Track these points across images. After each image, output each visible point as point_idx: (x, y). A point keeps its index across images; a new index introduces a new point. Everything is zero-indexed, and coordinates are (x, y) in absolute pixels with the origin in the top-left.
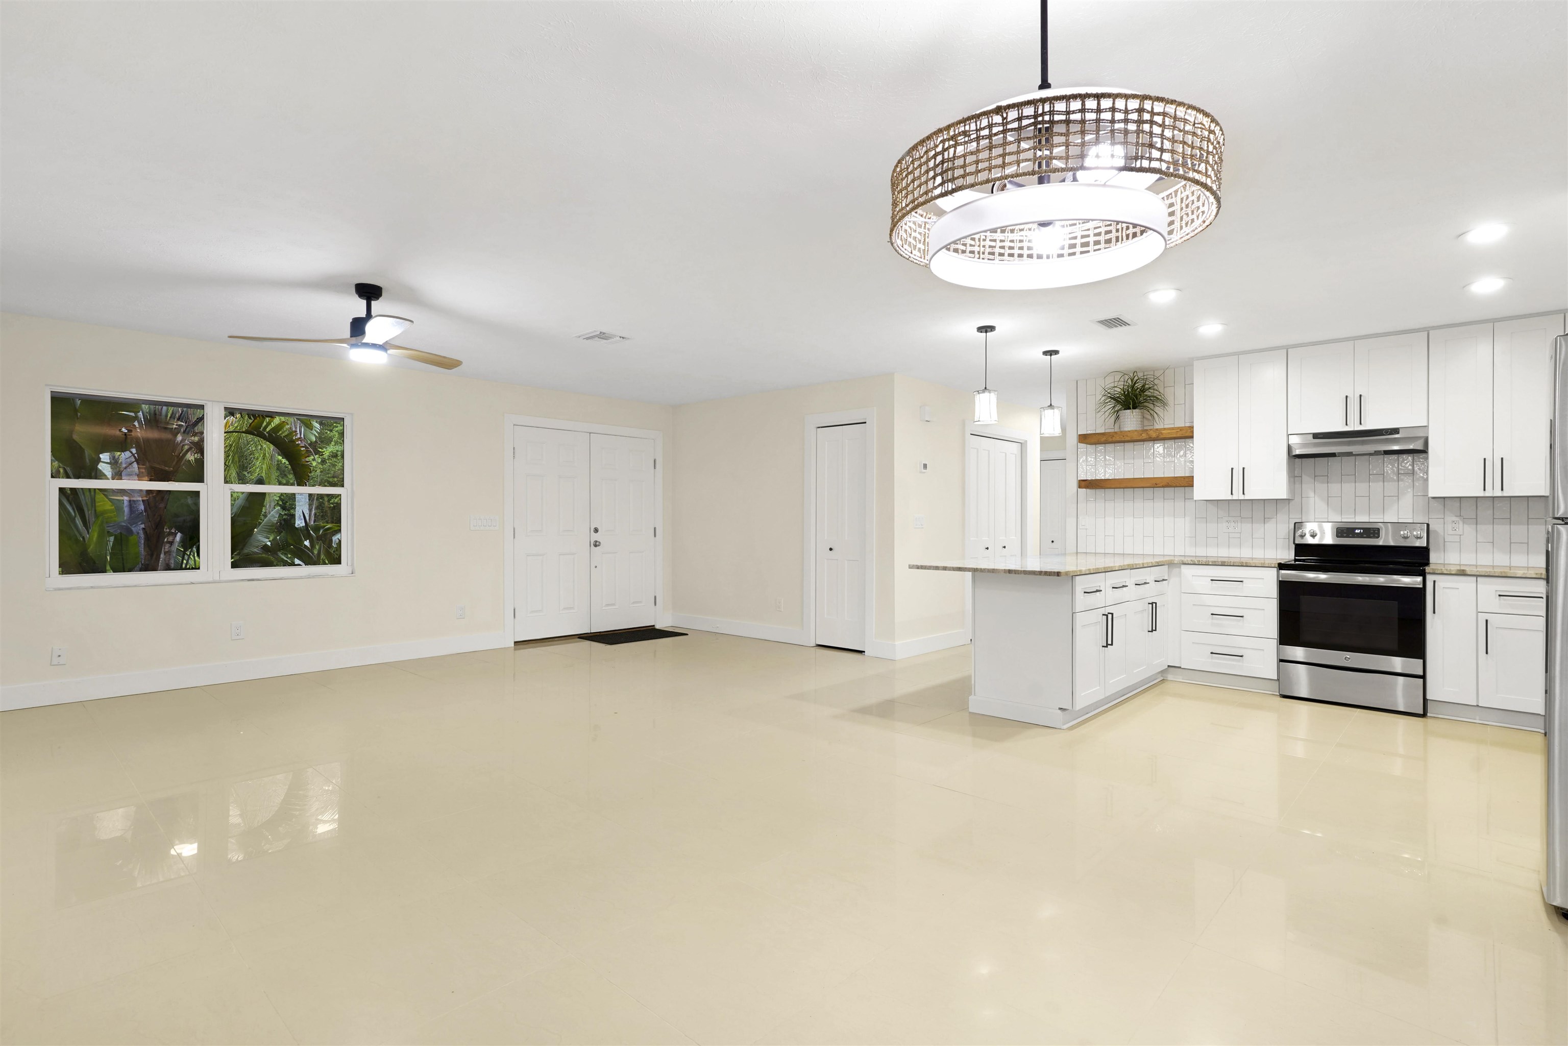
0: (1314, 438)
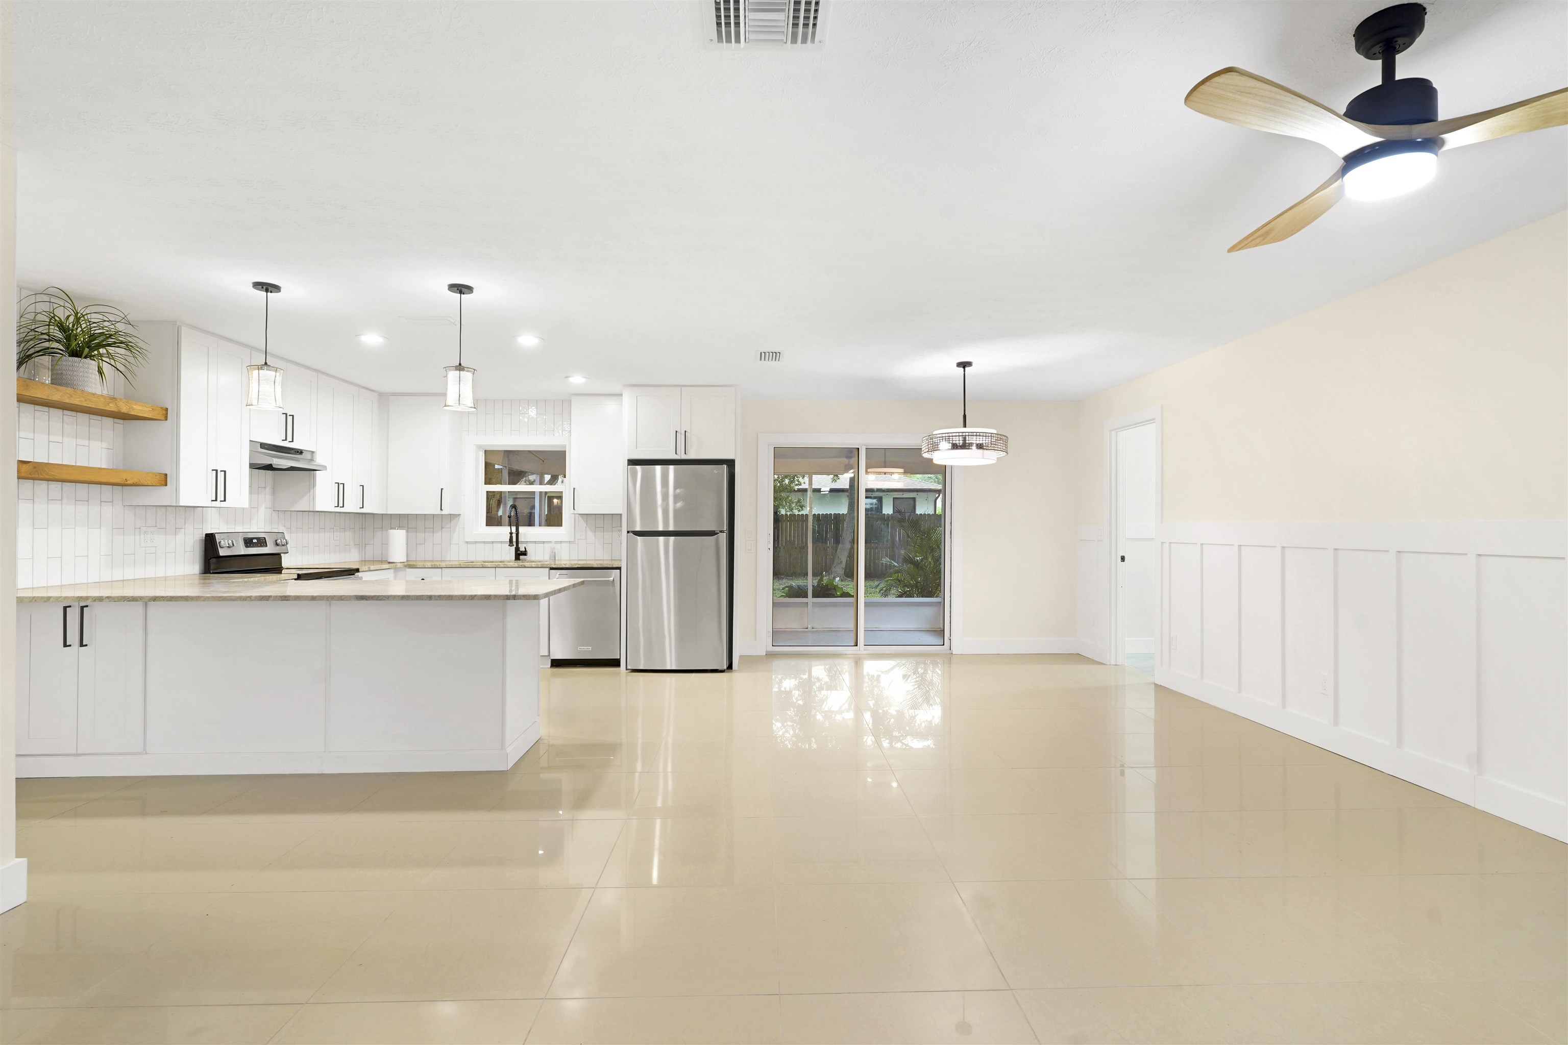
0: (263, 448)
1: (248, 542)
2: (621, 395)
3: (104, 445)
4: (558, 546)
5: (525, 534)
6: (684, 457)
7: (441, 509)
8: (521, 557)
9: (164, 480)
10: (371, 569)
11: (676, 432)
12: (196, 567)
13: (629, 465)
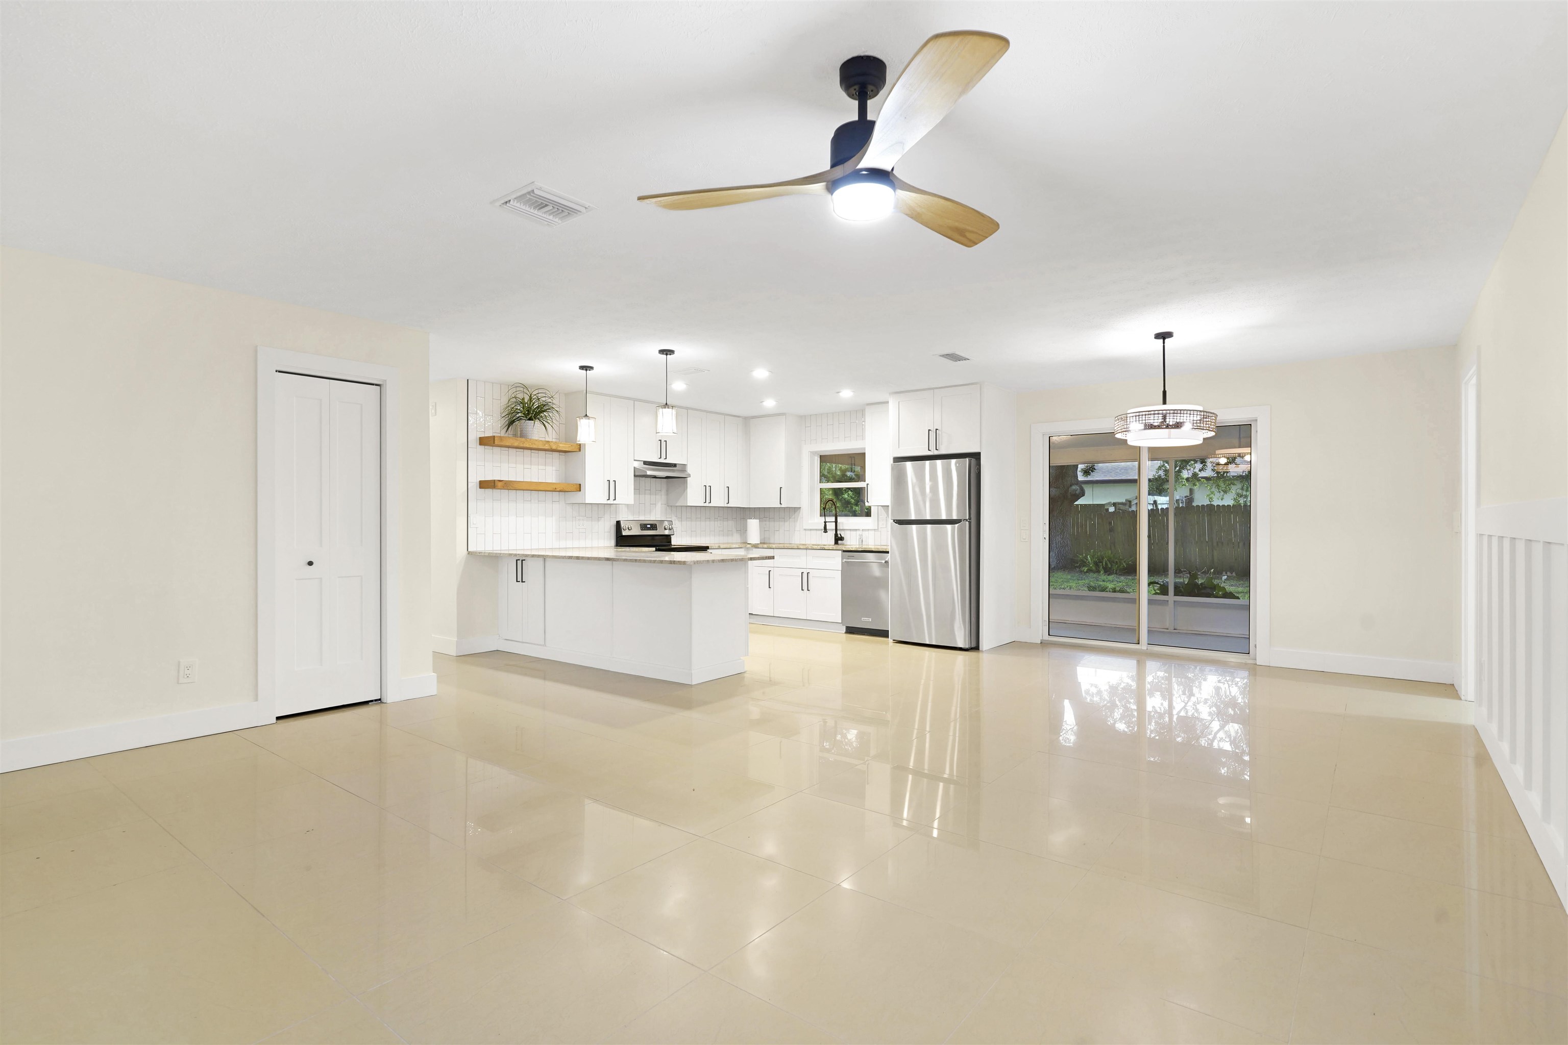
0: (644, 464)
1: (644, 527)
2: (888, 402)
3: (554, 468)
4: (865, 534)
5: (842, 523)
6: (936, 453)
7: (780, 504)
8: (840, 542)
9: (579, 488)
10: (721, 547)
11: (929, 430)
12: (613, 542)
13: (894, 462)
